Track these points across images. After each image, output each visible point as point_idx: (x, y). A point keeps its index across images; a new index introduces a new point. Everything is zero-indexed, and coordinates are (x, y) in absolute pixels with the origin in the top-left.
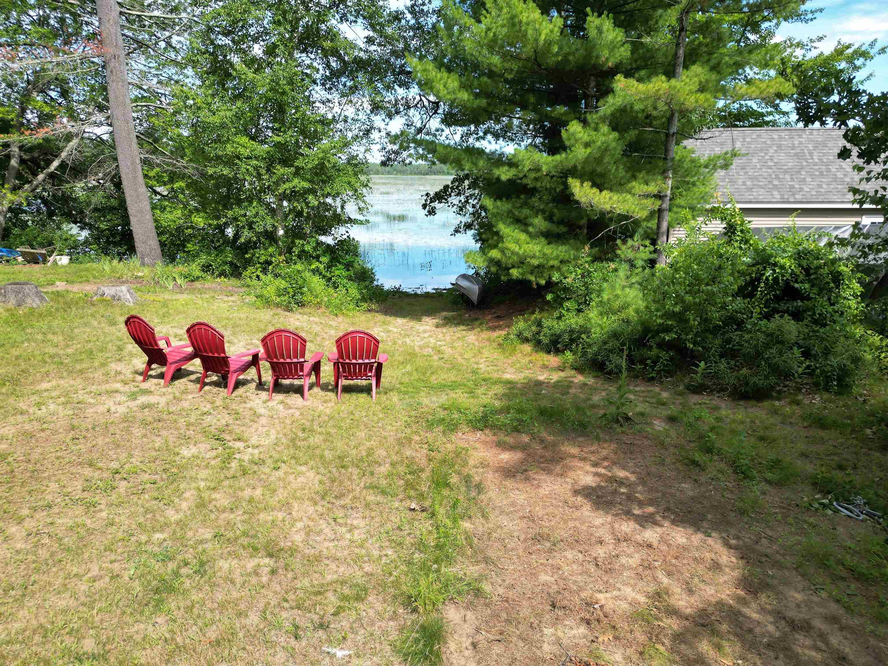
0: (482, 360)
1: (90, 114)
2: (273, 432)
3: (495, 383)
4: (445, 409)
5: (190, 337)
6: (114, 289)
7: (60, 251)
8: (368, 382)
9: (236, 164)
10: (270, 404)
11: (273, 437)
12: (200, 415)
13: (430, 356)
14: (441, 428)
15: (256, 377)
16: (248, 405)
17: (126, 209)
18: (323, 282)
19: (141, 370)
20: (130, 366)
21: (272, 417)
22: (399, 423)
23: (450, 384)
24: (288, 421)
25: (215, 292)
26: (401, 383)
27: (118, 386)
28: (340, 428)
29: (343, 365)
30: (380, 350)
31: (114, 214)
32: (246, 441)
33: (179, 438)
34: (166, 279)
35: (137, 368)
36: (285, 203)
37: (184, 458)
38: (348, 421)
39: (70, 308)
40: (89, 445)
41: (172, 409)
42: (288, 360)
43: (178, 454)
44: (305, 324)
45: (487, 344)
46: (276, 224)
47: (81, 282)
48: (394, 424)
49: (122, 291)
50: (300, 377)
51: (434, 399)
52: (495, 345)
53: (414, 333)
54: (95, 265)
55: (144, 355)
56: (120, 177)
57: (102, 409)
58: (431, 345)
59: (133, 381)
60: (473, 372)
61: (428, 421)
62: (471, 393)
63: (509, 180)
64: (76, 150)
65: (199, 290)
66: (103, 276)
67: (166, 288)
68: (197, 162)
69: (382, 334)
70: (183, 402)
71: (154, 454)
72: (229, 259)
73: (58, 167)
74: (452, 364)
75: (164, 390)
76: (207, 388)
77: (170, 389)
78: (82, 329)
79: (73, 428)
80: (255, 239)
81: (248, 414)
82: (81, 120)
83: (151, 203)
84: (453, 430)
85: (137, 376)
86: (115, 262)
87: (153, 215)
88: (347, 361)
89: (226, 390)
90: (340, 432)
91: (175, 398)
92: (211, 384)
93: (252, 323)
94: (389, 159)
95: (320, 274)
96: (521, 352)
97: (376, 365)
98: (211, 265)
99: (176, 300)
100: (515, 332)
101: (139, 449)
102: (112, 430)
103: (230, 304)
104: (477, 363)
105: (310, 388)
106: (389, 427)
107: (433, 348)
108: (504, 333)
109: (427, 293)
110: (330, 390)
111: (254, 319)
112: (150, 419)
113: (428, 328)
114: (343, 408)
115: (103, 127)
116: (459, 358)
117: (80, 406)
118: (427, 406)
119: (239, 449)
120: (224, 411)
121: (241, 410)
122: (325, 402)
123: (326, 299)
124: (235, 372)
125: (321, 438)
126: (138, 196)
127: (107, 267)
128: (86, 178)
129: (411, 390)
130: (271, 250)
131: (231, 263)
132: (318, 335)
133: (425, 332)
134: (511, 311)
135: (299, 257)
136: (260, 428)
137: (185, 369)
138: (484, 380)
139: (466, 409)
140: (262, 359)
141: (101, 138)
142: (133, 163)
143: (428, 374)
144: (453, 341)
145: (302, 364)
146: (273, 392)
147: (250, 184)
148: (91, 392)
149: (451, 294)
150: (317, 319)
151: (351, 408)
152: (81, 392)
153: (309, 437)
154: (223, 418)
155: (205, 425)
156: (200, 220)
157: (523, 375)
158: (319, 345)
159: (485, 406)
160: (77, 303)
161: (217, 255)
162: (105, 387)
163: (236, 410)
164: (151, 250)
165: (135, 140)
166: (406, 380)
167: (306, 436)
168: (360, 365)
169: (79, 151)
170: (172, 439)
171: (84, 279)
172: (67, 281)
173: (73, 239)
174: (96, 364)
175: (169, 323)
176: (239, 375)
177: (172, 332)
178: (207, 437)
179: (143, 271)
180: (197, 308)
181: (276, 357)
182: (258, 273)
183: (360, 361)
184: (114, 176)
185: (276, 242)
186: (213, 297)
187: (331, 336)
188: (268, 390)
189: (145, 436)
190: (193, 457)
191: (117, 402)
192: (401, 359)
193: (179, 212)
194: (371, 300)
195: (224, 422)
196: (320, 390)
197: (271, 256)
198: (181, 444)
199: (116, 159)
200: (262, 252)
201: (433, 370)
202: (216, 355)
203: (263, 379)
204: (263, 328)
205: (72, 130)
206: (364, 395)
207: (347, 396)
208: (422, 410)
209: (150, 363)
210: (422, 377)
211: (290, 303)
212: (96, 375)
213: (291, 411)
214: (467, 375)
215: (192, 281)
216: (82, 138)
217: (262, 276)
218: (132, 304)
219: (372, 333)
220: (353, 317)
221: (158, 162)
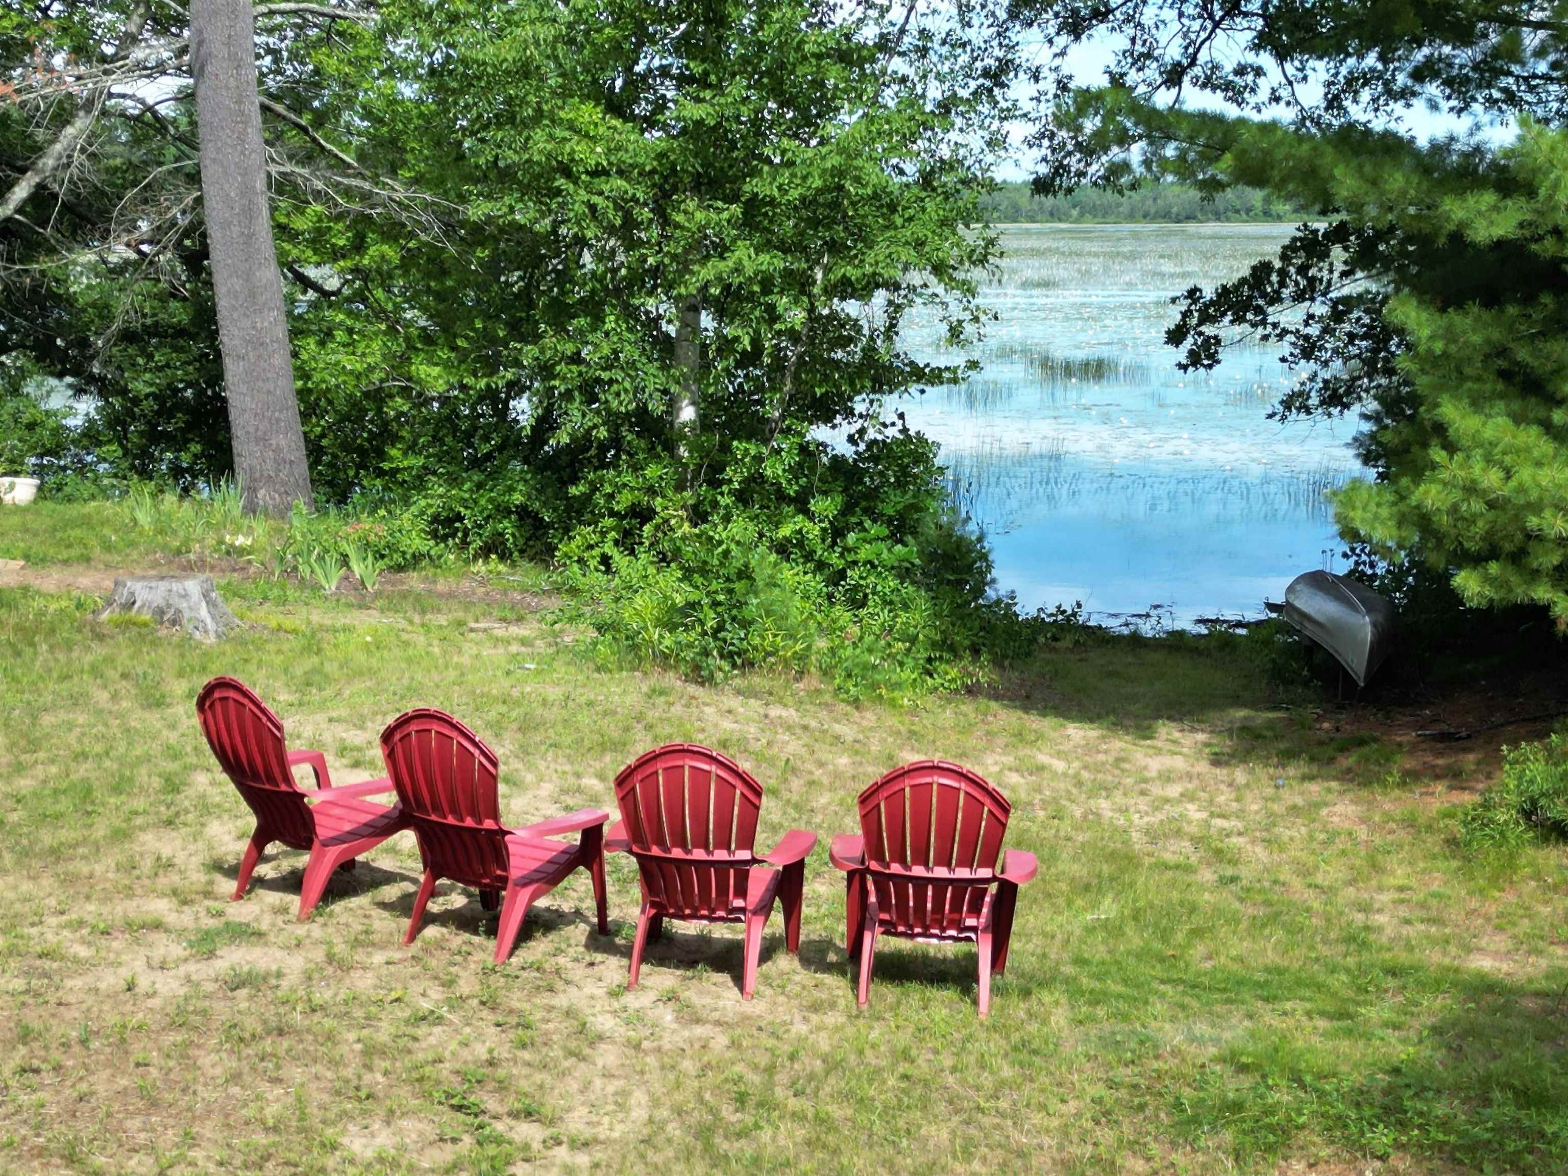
0: (1386, 898)
1: (132, 39)
2: (639, 1097)
3: (1436, 985)
4: (1243, 1069)
5: (391, 756)
6: (163, 586)
7: (12, 461)
8: (962, 947)
9: (558, 192)
10: (631, 1000)
11: (639, 1114)
12: (407, 1022)
13: (1188, 869)
14: (1228, 1136)
15: (589, 905)
16: (561, 1001)
17: (214, 335)
18: (816, 583)
19: (231, 860)
20: (200, 845)
21: (637, 1047)
22: (1072, 1106)
23: (1259, 977)
24: (688, 1065)
25: (468, 606)
26: (1080, 961)
27: (161, 907)
28: (863, 1103)
29: (882, 880)
30: (1009, 836)
31: (177, 349)
32: (552, 1123)
33: (338, 1093)
34: (321, 559)
35: (220, 851)
36: (707, 320)
37: (352, 1162)
38: (892, 1082)
39: (32, 644)
40: (70, 1093)
41: (323, 995)
42: (699, 854)
43: (334, 1147)
44: (753, 729)
45: (1403, 835)
46: (674, 389)
47: (66, 562)
48: (1054, 1105)
49: (185, 596)
50: (733, 916)
51: (1202, 1028)
52: (1433, 843)
53: (1129, 781)
54: (109, 507)
55: (244, 807)
56: (204, 235)
57: (110, 980)
58: (1193, 829)
59: (208, 894)
60: (1351, 939)
61: (1178, 1105)
62: (1342, 1015)
63: (1499, 244)
64: (83, 150)
65: (418, 598)
66: (132, 544)
67: (317, 587)
68: (437, 184)
69: (1014, 778)
70: (356, 974)
71: (261, 1139)
72: (518, 498)
73: (26, 202)
74: (1268, 903)
75: (301, 930)
76: (431, 932)
77: (316, 930)
78: (63, 715)
79: (25, 1036)
80: (603, 433)
81: (557, 1027)
82: (104, 59)
83: (289, 314)
84: (1270, 1148)
85: (219, 878)
86: (170, 499)
87: (295, 355)
88: (896, 868)
89: (492, 944)
90: (862, 1118)
91: (330, 958)
92: (443, 918)
93: (584, 719)
94: (1060, 169)
95: (808, 556)
96: (1537, 876)
97: (993, 888)
98: (460, 518)
99: (346, 629)
100: (1513, 799)
101: (216, 1119)
102: (137, 1052)
103: (514, 648)
104: (1365, 908)
105: (766, 955)
106: (1037, 1118)
107: (1197, 841)
108: (1468, 799)
109: (1178, 636)
110: (829, 968)
111: (590, 704)
112: (252, 1025)
113: (1179, 763)
114: (874, 1035)
115: (164, 79)
116: (1297, 883)
117: (47, 964)
118: (1176, 1052)
119: (527, 1147)
120: (485, 1013)
121: (538, 1015)
122: (815, 1007)
123: (822, 644)
124: (525, 882)
125: (801, 1133)
126: (252, 294)
127: (144, 517)
128: (104, 238)
129: (1120, 988)
130: (652, 471)
131: (523, 513)
132: (794, 771)
133: (1167, 777)
134: (1497, 718)
135: (743, 497)
136: (598, 1082)
137: (366, 865)
138: (1393, 972)
139: (1321, 1076)
140: (611, 845)
141: (155, 114)
142: (246, 190)
143: (1180, 937)
144: (1272, 820)
145: (742, 870)
146: (643, 959)
147: (599, 257)
148: (81, 923)
149: (1267, 642)
150: (791, 714)
151: (903, 1039)
152: (53, 921)
153: (757, 1126)
154: (480, 1037)
155: (420, 1057)
156: (436, 371)
157: (1543, 963)
158: (797, 807)
159: (1396, 1071)
160: (53, 631)
161: (480, 486)
162: (121, 909)
163: (520, 1013)
164: (279, 462)
165: (257, 118)
166: (1098, 951)
167: (749, 1120)
168: (940, 884)
169: (93, 156)
170: (317, 1095)
171: (75, 552)
172: (27, 557)
173: (51, 423)
174: (100, 831)
175: (322, 706)
176: (535, 896)
177: (331, 735)
178: (427, 1096)
179: (250, 531)
180: (409, 661)
181: (661, 843)
182: (608, 548)
183: (941, 872)
184: (187, 233)
185: (670, 447)
186: (460, 624)
187: (837, 775)
188: (626, 952)
189: (235, 1078)
190: (381, 1160)
191: (156, 962)
192: (1079, 870)
193: (376, 345)
194: (976, 652)
195: (481, 1051)
196: (796, 964)
197: (651, 491)
198: (344, 1115)
199: (194, 178)
200: (627, 478)
201: (1198, 920)
202: (469, 822)
203: (613, 914)
204: (616, 735)
205: (75, 89)
206: (949, 994)
207: (889, 992)
208: (1156, 1065)
209: (260, 839)
210: (1157, 946)
211: (706, 653)
212: (98, 868)
213: (699, 1031)
214: (1324, 950)
215: (400, 568)
216: (104, 113)
217: (619, 559)
218: (212, 639)
219: (979, 771)
220: (914, 711)
221: (319, 185)
